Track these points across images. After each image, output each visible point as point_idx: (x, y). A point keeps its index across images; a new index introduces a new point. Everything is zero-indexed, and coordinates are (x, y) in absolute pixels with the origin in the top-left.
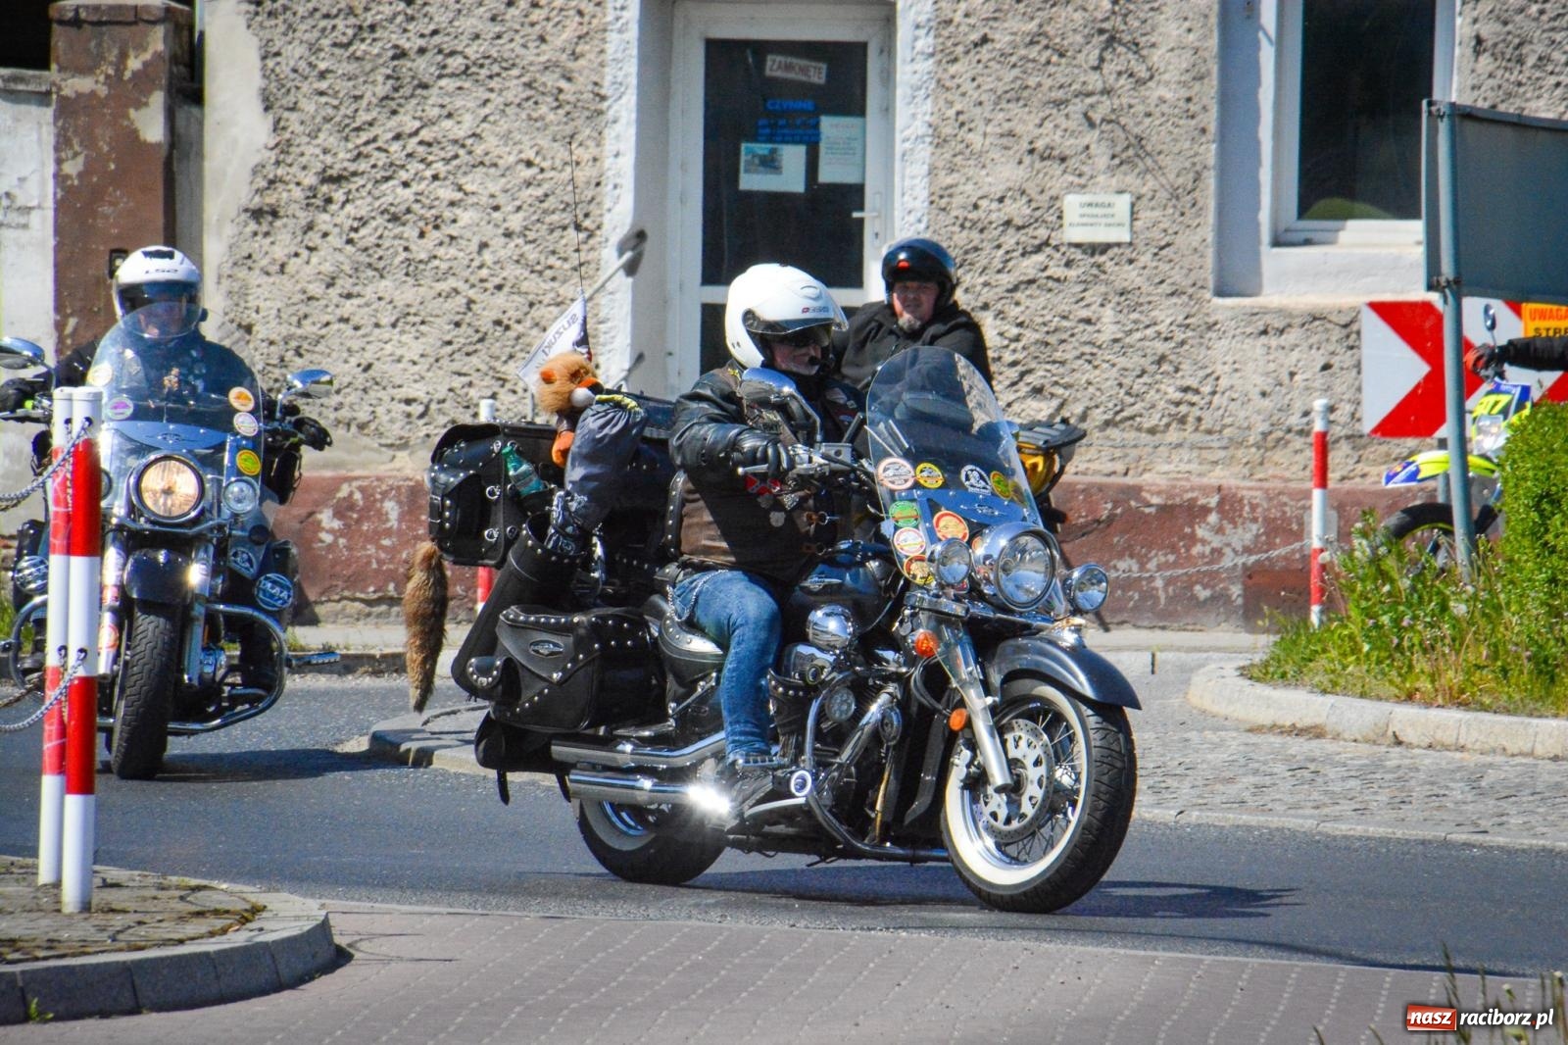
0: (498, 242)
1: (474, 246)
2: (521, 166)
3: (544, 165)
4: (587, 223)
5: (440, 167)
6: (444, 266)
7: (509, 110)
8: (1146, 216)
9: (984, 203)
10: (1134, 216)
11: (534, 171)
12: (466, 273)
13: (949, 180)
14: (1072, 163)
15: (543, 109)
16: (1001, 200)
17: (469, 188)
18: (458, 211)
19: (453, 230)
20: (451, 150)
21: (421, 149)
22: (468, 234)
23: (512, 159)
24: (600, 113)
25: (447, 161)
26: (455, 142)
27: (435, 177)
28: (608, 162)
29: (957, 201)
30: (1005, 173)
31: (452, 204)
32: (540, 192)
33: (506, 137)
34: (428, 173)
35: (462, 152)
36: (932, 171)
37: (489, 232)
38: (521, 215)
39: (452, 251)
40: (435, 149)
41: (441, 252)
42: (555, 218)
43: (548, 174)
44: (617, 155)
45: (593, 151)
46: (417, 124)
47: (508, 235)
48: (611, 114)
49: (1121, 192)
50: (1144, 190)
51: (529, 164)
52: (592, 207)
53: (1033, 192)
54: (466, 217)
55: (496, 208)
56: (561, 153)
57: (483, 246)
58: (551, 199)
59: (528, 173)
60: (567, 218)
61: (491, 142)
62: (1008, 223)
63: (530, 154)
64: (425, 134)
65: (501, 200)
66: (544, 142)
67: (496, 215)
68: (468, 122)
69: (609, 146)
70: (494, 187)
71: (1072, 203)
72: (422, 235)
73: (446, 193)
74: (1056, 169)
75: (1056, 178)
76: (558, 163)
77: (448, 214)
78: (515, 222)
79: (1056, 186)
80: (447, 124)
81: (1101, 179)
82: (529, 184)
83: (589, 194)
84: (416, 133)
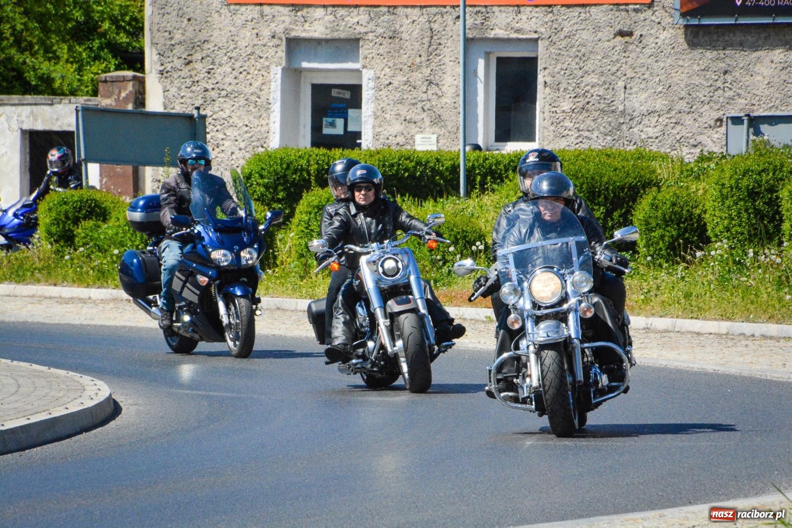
0: (237, 152)
1: (229, 153)
2: (244, 127)
3: (252, 126)
4: (265, 145)
5: (219, 127)
6: (220, 160)
7: (241, 108)
8: (442, 141)
9: (390, 138)
10: (438, 142)
11: (248, 128)
12: (227, 162)
13: (379, 130)
14: (418, 124)
15: (251, 108)
16: (396, 136)
17: (228, 134)
18: (224, 142)
19: (223, 148)
20: (222, 122)
21: (213, 122)
22: (227, 149)
23: (241, 124)
24: (269, 108)
25: (221, 125)
26: (224, 119)
27: (217, 131)
28: (271, 125)
29: (382, 137)
30: (397, 127)
31: (222, 139)
32: (250, 135)
33: (239, 117)
34: (215, 129)
35: (226, 122)
36: (374, 127)
37: (234, 149)
38: (244, 143)
39: (223, 155)
40: (217, 121)
41: (219, 155)
42: (255, 143)
43: (253, 129)
44: (274, 122)
45: (267, 121)
46: (212, 113)
47: (240, 149)
48: (272, 109)
49: (433, 133)
50: (441, 133)
51: (247, 126)
52: (267, 140)
53: (405, 133)
54: (227, 143)
55: (236, 141)
56: (256, 122)
57: (232, 153)
58: (254, 137)
59: (246, 129)
60: (258, 144)
61: (235, 119)
62: (398, 144)
63: (247, 123)
64: (214, 117)
65: (238, 138)
66: (251, 118)
67: (236, 143)
68: (228, 112)
69: (272, 119)
70: (236, 134)
71: (418, 138)
72: (213, 149)
73: (221, 136)
74: (413, 126)
75: (413, 129)
76: (256, 125)
77: (221, 143)
78: (242, 145)
79: (413, 132)
80: (221, 113)
81: (427, 129)
82: (246, 132)
83: (265, 135)
84: (211, 116)
